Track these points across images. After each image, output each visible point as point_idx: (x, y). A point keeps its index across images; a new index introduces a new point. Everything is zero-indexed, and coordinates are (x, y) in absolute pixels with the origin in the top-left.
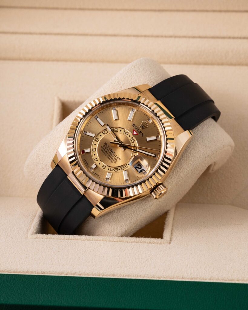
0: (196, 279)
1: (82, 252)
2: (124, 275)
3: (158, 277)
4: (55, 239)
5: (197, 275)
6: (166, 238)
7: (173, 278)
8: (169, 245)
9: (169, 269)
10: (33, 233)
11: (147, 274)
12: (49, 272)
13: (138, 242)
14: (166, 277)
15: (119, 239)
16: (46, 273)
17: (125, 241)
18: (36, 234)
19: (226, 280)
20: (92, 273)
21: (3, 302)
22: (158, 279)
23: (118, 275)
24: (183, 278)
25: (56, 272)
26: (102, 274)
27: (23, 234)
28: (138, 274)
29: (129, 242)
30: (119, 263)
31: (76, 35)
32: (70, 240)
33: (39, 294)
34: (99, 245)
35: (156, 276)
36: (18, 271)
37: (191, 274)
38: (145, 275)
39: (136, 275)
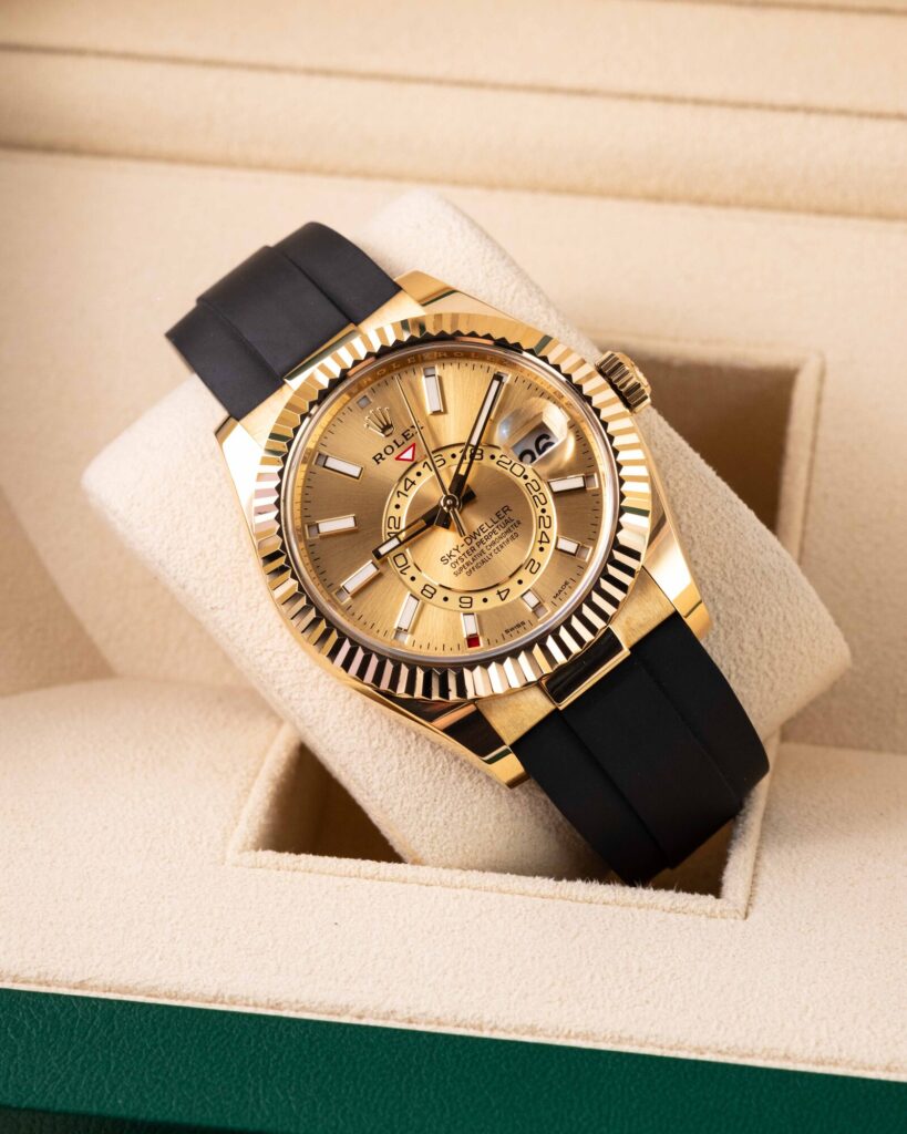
0: (836, 1064)
1: (422, 931)
2: (570, 1032)
3: (697, 1049)
4: (324, 873)
6: (734, 895)
7: (749, 1056)
8: (741, 924)
9: (739, 1017)
10: (245, 845)
11: (656, 1036)
12: (297, 1002)
13: (629, 905)
14: (724, 1048)
15: (558, 890)
16: (284, 1005)
17: (580, 899)
18: (257, 849)
20: (455, 1017)
21: (123, 1113)
22: (693, 1056)
23: (550, 1032)
24: (787, 1057)
25: (320, 1004)
26: (490, 1022)
27: (209, 844)
28: (622, 1031)
29: (597, 903)
30: (553, 984)
31: (439, 82)
32: (379, 880)
33: (256, 1089)
34: (484, 909)
35: (687, 1044)
36: (185, 991)
37: (817, 1044)
38: (647, 1038)
39: (616, 1036)
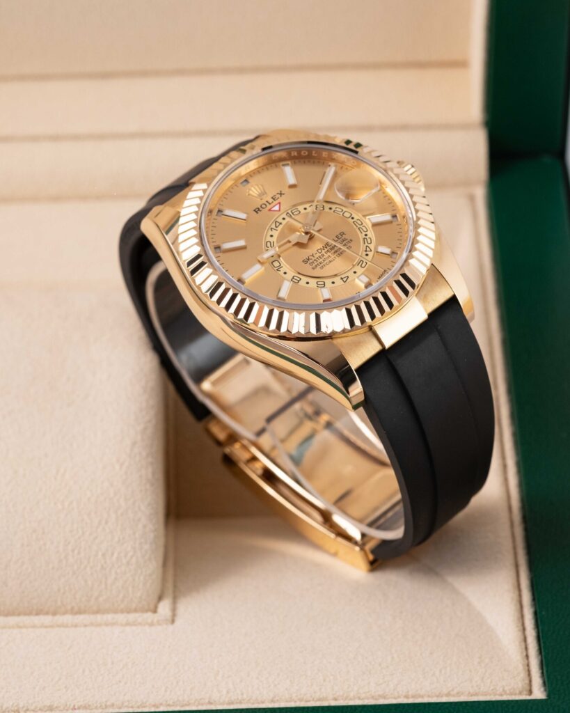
0: (241, 703)
2: (74, 706)
3: (154, 706)
5: (242, 694)
7: (186, 705)
8: (171, 628)
9: (178, 683)
11: (128, 701)
14: (171, 703)
19: (309, 701)
23: (62, 707)
24: (210, 703)
26: (23, 707)
28: (106, 701)
30: (60, 679)
35: (148, 704)
37: (228, 692)
38: (123, 704)
39: (103, 705)
